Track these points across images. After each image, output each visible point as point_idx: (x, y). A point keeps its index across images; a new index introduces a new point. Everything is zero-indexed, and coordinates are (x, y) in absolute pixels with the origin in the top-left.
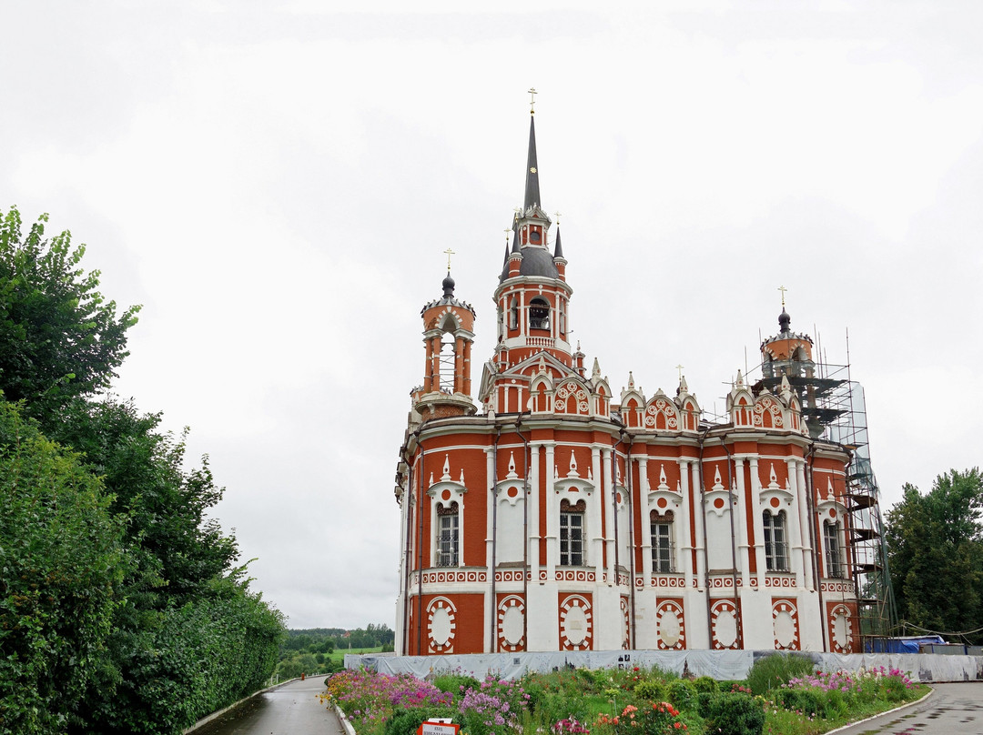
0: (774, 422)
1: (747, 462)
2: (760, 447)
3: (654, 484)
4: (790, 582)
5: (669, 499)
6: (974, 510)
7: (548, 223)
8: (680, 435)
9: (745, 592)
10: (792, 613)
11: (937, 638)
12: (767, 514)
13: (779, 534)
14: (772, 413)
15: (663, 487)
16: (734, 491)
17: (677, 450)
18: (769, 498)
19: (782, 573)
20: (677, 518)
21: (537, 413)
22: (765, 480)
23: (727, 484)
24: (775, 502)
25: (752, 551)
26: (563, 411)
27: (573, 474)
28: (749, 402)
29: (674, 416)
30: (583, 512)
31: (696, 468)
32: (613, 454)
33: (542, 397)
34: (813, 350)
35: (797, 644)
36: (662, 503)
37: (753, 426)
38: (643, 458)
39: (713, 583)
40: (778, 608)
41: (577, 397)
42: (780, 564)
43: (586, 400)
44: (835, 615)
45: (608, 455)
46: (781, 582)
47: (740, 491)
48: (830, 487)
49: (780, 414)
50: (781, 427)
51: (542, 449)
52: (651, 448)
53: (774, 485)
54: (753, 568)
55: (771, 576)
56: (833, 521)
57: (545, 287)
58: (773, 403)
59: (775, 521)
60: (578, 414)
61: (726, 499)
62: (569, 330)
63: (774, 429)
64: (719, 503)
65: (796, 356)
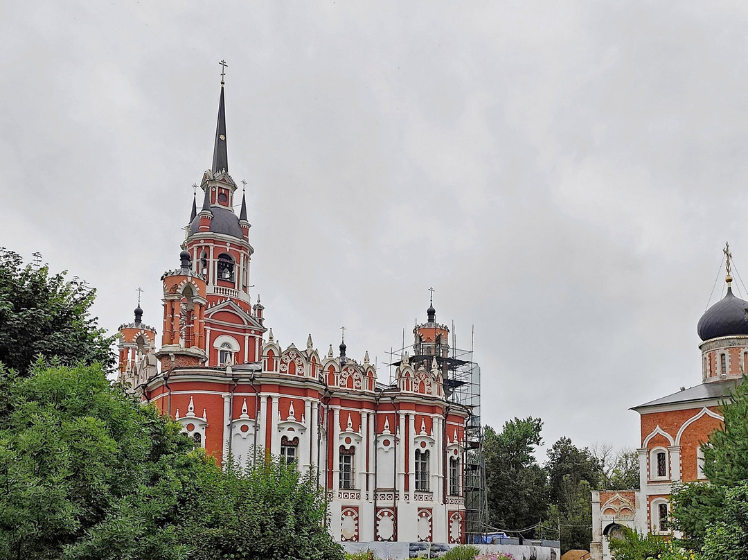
0: (426, 390)
1: (407, 416)
2: (417, 406)
3: (343, 427)
4: (429, 498)
5: (353, 439)
6: (530, 446)
7: (235, 188)
8: (363, 393)
9: (401, 504)
10: (429, 518)
11: (503, 534)
12: (417, 452)
13: (424, 465)
14: (426, 384)
15: (349, 429)
16: (398, 436)
17: (360, 404)
18: (420, 441)
19: (424, 491)
20: (357, 452)
21: (266, 372)
22: (418, 430)
23: (394, 431)
24: (423, 444)
25: (407, 476)
26: (286, 372)
27: (291, 418)
28: (412, 376)
29: (359, 380)
30: (297, 446)
31: (372, 417)
32: (319, 405)
33: (271, 360)
34: (450, 335)
35: (431, 538)
36: (348, 440)
37: (413, 392)
38: (337, 408)
39: (379, 497)
40: (420, 515)
41: (297, 362)
42: (424, 483)
43: (302, 365)
44: (453, 520)
45: (316, 406)
46: (424, 498)
47: (401, 435)
48: (455, 435)
49: (430, 385)
50: (430, 394)
51: (269, 399)
52: (342, 402)
53: (423, 433)
54: (407, 488)
55: (418, 494)
56: (456, 457)
57: (232, 245)
58: (427, 377)
59: (423, 457)
60: (296, 375)
61: (391, 440)
62: (250, 284)
63: (426, 395)
64: (386, 443)
65: (438, 340)
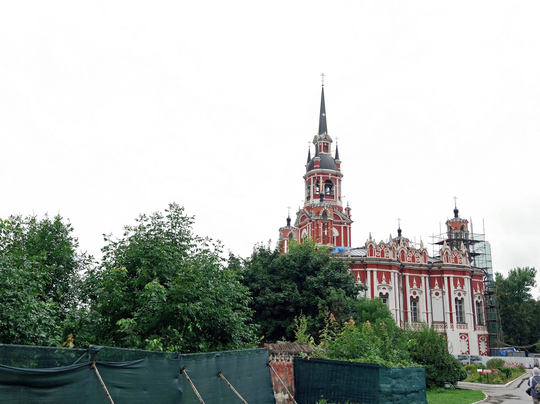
0: (459, 262)
1: (449, 278)
2: (454, 272)
3: (411, 285)
4: (465, 327)
5: (417, 292)
8: (421, 265)
9: (449, 331)
10: (466, 340)
11: (513, 349)
12: (456, 299)
13: (461, 307)
14: (458, 258)
15: (415, 287)
16: (444, 290)
17: (420, 272)
18: (457, 292)
19: (462, 323)
20: (420, 300)
21: (369, 257)
22: (456, 286)
23: (441, 286)
24: (459, 295)
25: (451, 314)
26: (379, 256)
27: (384, 282)
28: (450, 254)
29: (419, 257)
30: (388, 298)
31: (427, 279)
32: (398, 273)
33: (371, 251)
34: (469, 225)
35: (469, 352)
36: (415, 293)
37: (451, 264)
38: (408, 274)
39: (435, 327)
40: (461, 338)
41: (385, 251)
42: (461, 318)
43: (388, 252)
44: (481, 340)
45: (396, 275)
46: (462, 327)
47: (446, 289)
48: (478, 287)
49: (461, 258)
50: (461, 263)
51: (372, 272)
52: (410, 271)
53: (459, 288)
54: (452, 321)
55: (459, 325)
56: (479, 301)
58: (458, 254)
59: (460, 302)
60: (385, 258)
61: (440, 292)
63: (458, 264)
64: (437, 294)
65: (462, 228)
